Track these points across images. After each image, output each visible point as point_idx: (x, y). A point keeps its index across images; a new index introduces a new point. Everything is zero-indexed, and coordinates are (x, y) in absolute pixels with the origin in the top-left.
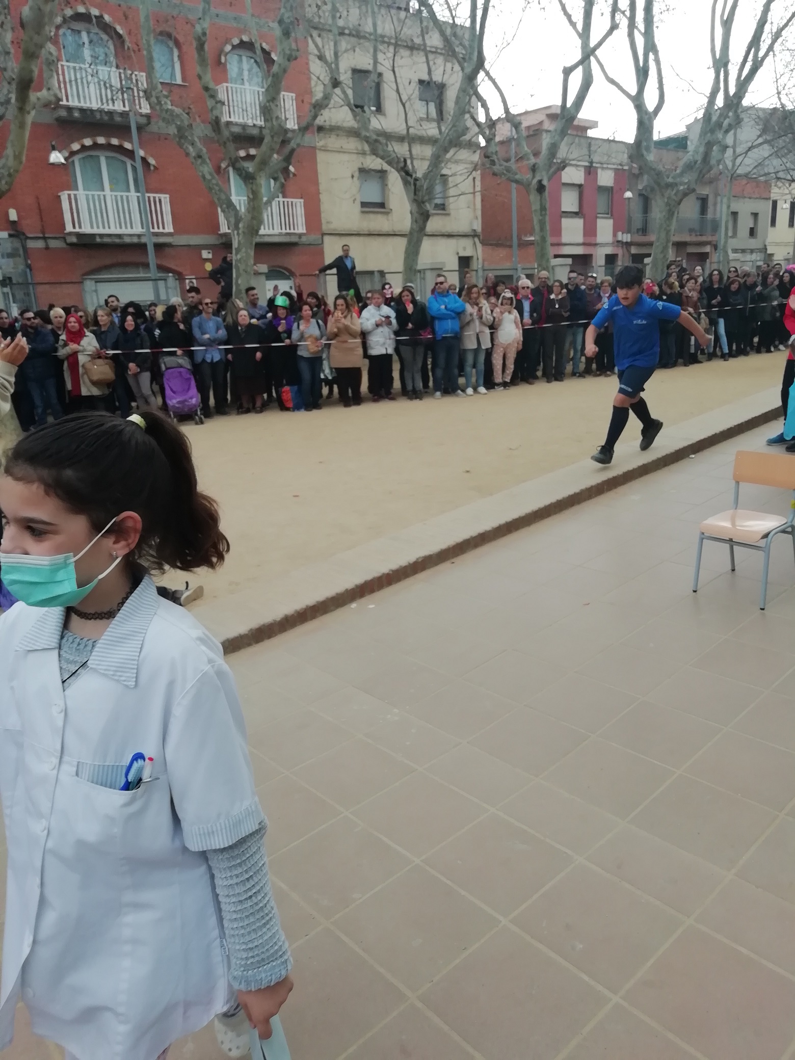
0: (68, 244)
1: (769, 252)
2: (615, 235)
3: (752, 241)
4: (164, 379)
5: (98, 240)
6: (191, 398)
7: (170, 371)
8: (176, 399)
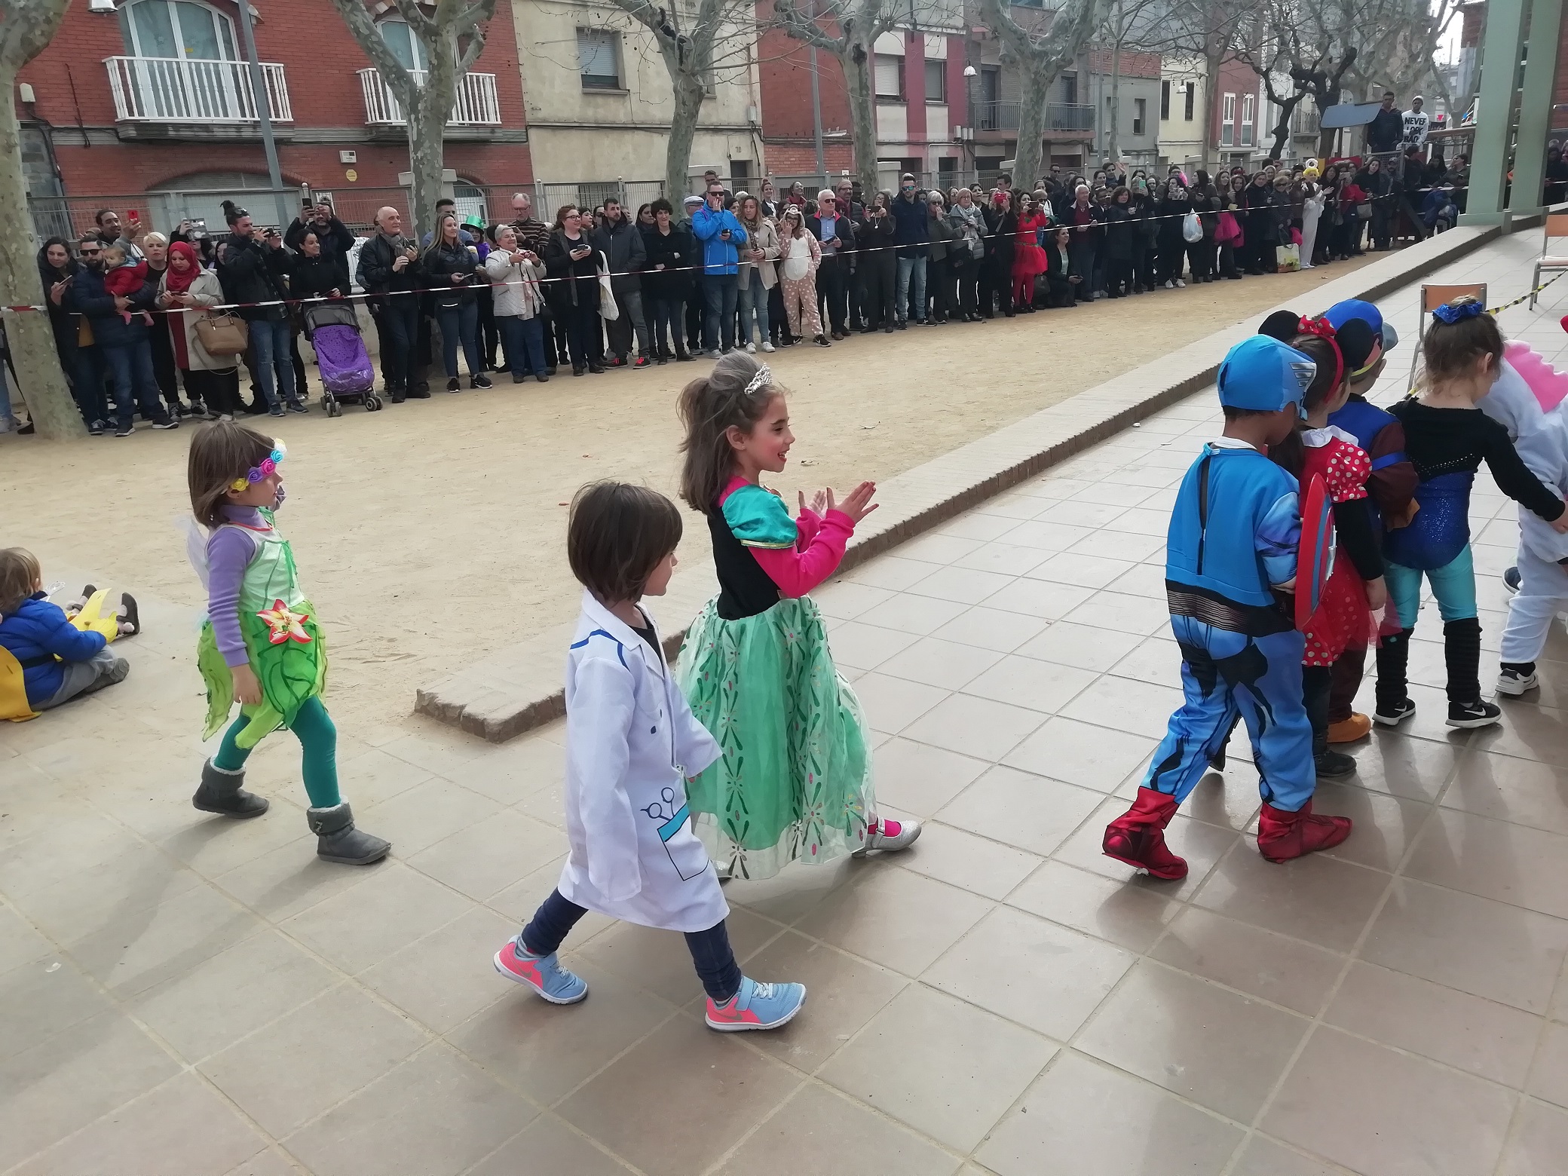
0: (120, 140)
1: (1160, 155)
2: (951, 130)
3: (1138, 139)
5: (172, 133)
6: (361, 370)
7: (322, 329)
8: (336, 371)
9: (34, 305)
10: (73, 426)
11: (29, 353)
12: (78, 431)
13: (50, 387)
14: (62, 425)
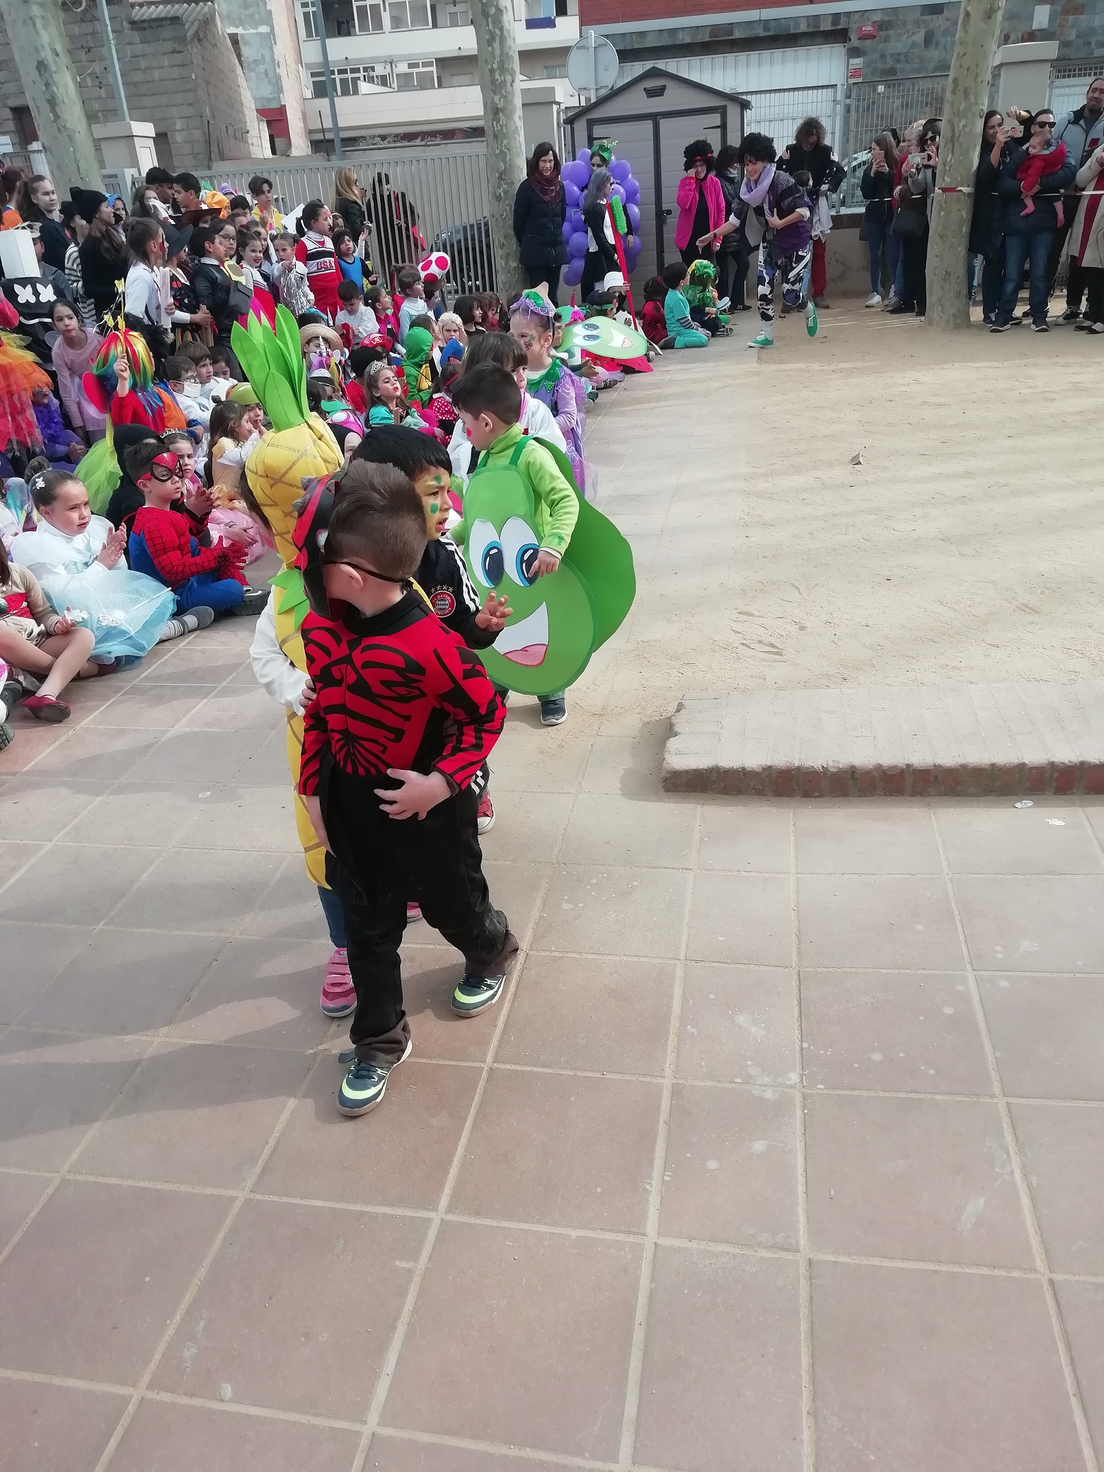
9: (961, 186)
10: (955, 316)
11: (941, 236)
12: (958, 321)
13: (948, 273)
14: (944, 314)
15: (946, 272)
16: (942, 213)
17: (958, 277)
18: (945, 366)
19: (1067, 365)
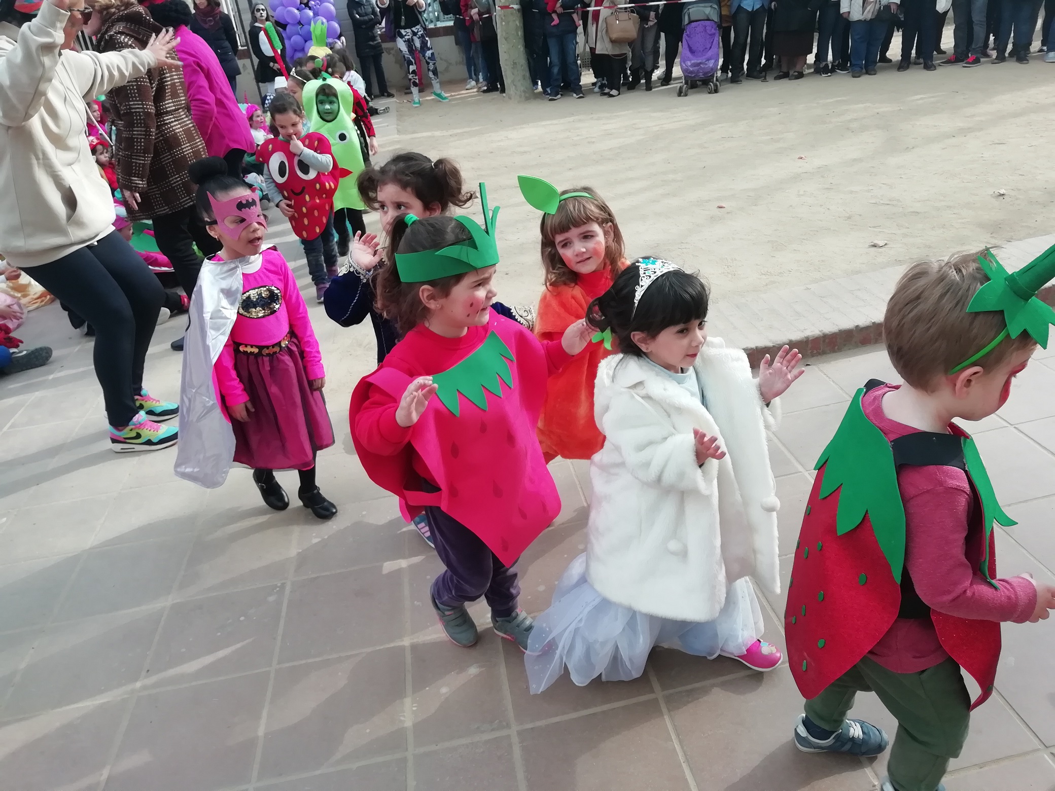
4: (684, 35)
6: (708, 60)
7: (693, 24)
8: (690, 60)
9: (512, 4)
10: (524, 92)
11: (506, 39)
12: (527, 95)
13: (515, 63)
14: (517, 90)
15: (513, 62)
16: (504, 23)
17: (522, 66)
18: (524, 126)
19: (599, 119)
